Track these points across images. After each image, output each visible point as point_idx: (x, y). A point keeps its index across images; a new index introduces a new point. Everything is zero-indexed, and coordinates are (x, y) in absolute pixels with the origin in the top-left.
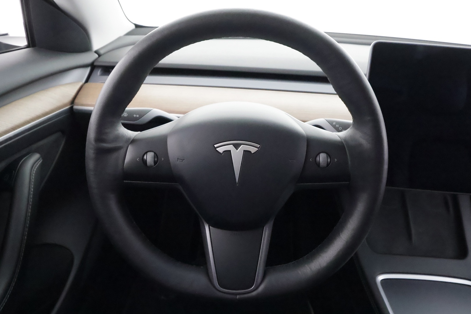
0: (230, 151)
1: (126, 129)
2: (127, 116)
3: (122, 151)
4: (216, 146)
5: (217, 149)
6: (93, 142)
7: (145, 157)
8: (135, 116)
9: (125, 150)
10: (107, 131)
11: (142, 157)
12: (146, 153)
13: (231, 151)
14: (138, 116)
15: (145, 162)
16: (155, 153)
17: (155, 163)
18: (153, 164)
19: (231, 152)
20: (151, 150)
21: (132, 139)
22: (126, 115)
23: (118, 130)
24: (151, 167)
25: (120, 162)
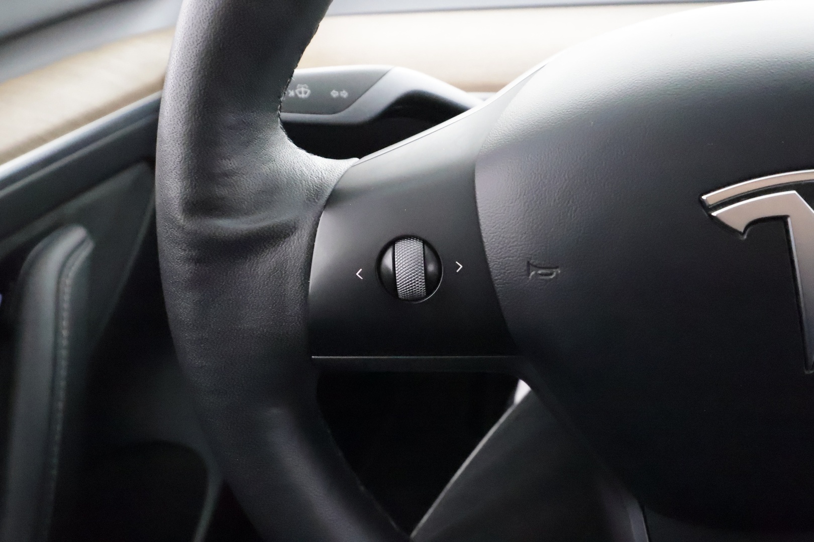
0: (782, 220)
1: (303, 153)
2: (310, 97)
3: (294, 245)
4: (710, 198)
5: (714, 214)
6: (179, 217)
7: (388, 261)
8: (334, 94)
9: (305, 239)
10: (230, 164)
11: (373, 264)
12: (392, 244)
13: (789, 220)
14: (344, 94)
15: (387, 282)
16: (425, 243)
17: (430, 282)
18: (420, 286)
19: (786, 224)
20: (409, 233)
21: (329, 191)
22: (306, 93)
23: (271, 160)
24: (413, 299)
25: (292, 285)
